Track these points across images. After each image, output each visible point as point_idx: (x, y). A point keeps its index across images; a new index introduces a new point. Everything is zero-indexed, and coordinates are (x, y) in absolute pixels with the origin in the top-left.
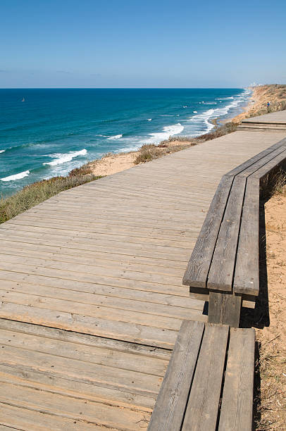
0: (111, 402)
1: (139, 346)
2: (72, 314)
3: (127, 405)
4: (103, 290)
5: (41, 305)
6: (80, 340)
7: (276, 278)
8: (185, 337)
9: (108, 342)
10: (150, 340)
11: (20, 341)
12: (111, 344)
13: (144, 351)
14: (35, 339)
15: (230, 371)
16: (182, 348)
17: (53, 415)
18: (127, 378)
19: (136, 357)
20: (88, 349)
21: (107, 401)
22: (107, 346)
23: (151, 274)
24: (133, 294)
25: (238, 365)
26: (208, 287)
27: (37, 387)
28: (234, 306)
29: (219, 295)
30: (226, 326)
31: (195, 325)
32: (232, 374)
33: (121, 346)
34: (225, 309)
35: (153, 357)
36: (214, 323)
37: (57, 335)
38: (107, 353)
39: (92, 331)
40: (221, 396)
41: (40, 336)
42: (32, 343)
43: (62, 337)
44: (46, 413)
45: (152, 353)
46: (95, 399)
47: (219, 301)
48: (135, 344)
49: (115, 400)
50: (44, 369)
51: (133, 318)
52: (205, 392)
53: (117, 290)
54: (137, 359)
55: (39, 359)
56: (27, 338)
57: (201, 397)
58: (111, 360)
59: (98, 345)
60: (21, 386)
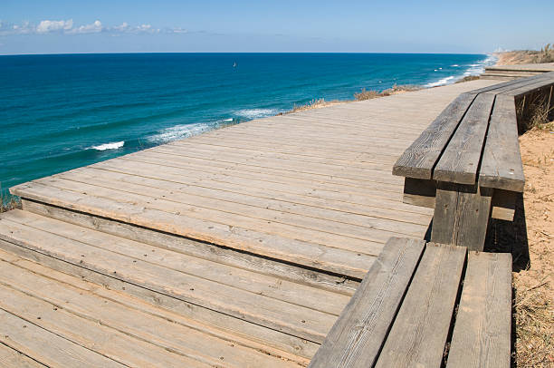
0: (270, 350)
1: (320, 275)
2: (231, 227)
3: (293, 357)
4: (281, 206)
5: (193, 214)
6: (237, 263)
7: (538, 214)
8: (391, 255)
9: (276, 267)
10: (336, 265)
11: (159, 256)
12: (281, 268)
13: (328, 282)
14: (179, 256)
15: (467, 305)
16: (385, 268)
17: (183, 355)
18: (296, 315)
19: (314, 290)
20: (248, 274)
21: (265, 348)
22: (275, 273)
23: (350, 195)
24: (321, 213)
25: (483, 299)
26: (435, 178)
27: (171, 318)
28: (478, 214)
29: (453, 194)
30: (462, 249)
31: (410, 244)
32: (471, 310)
33: (294, 273)
34: (462, 219)
35: (340, 292)
36: (442, 242)
37: (207, 254)
38: (273, 282)
39: (254, 247)
40: (449, 339)
41: (186, 253)
42: (175, 260)
43: (215, 257)
44: (174, 352)
45: (339, 287)
46: (247, 342)
47: (452, 206)
48: (314, 270)
49: (276, 347)
50: (179, 291)
51: (317, 238)
52: (419, 330)
53: (299, 207)
54: (316, 293)
55: (177, 279)
56: (167, 255)
57: (411, 337)
58: (277, 291)
59: (262, 270)
60: (150, 314)
